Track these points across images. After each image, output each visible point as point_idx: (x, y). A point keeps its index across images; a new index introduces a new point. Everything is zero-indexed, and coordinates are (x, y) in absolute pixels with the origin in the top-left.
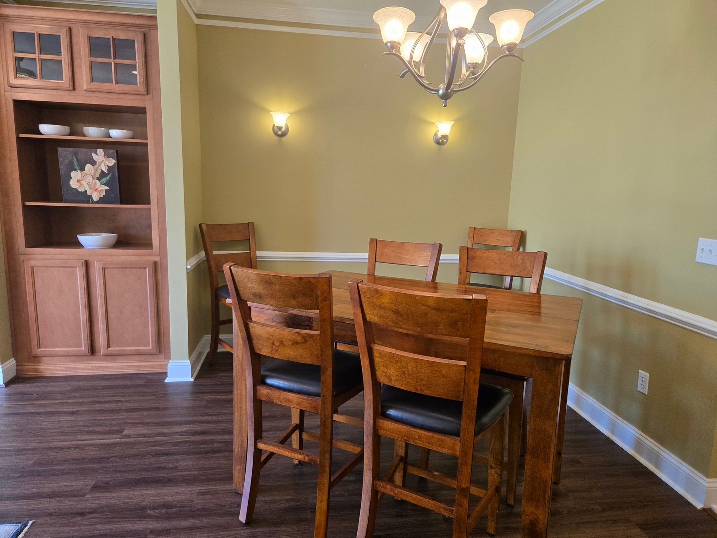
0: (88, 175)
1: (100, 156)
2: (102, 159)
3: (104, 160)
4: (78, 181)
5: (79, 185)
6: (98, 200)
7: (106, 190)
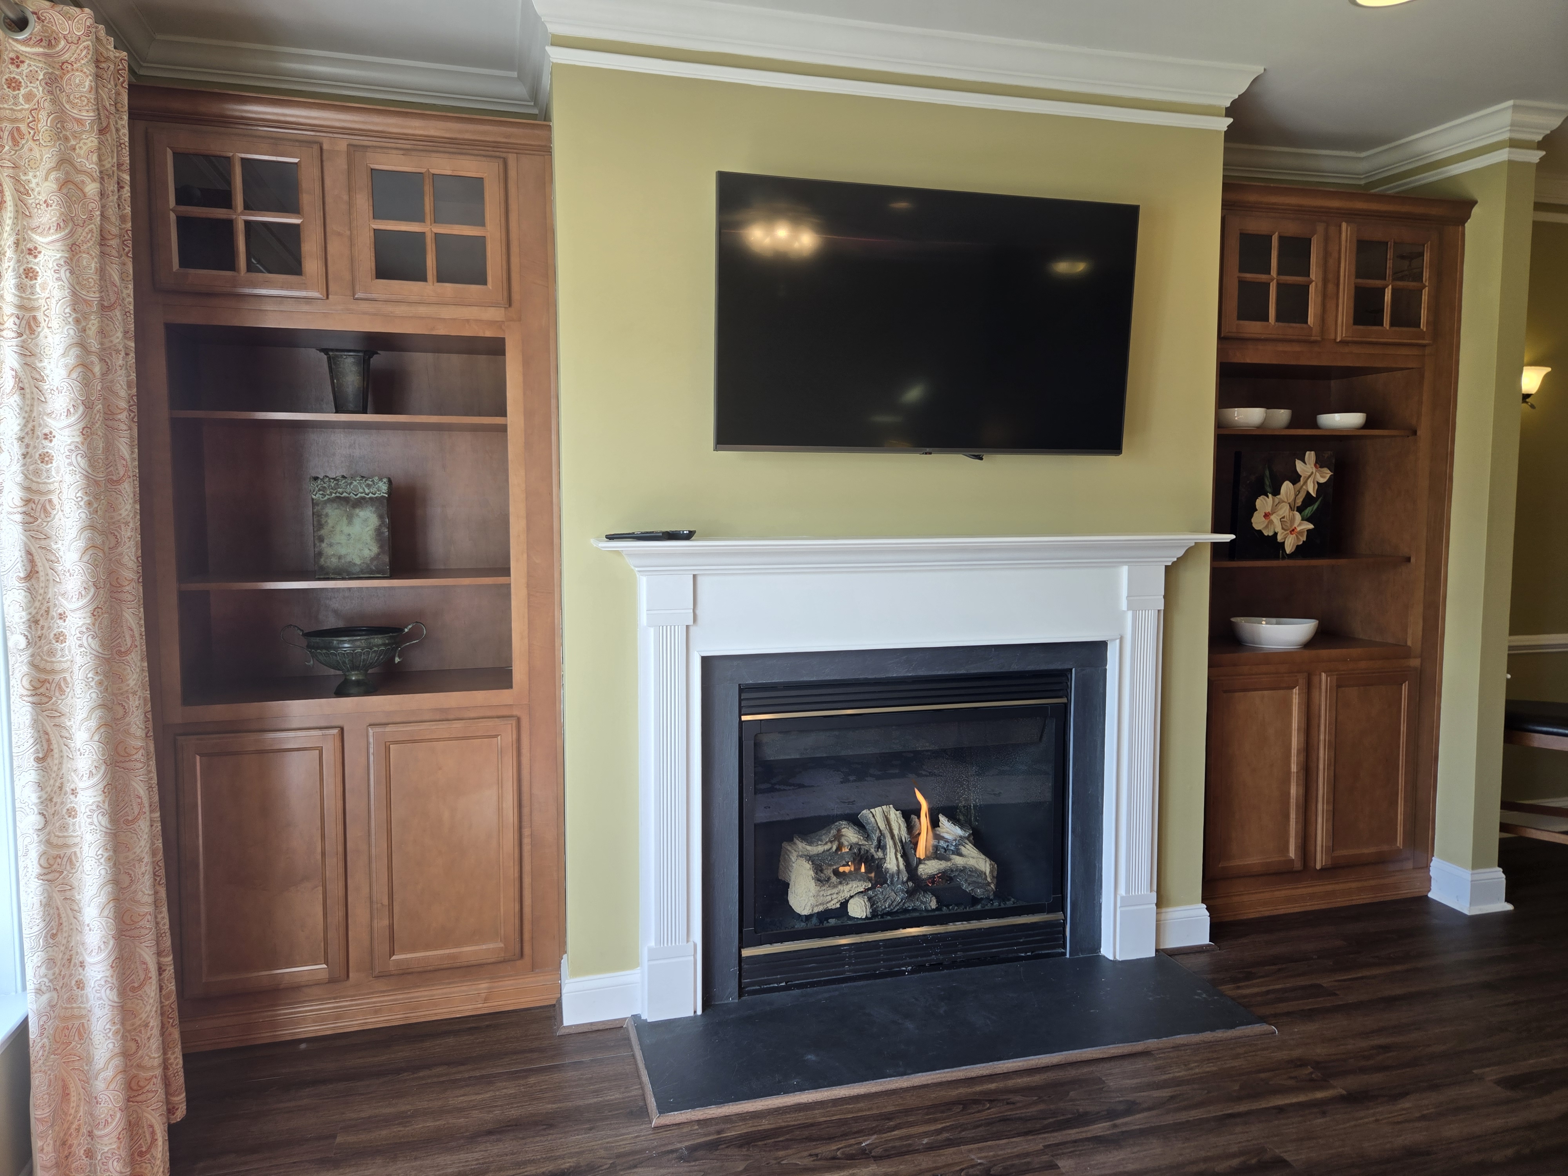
0: (1283, 502)
1: (1308, 466)
2: (1311, 471)
3: (1314, 472)
5: (1266, 522)
6: (1293, 550)
7: (1309, 531)
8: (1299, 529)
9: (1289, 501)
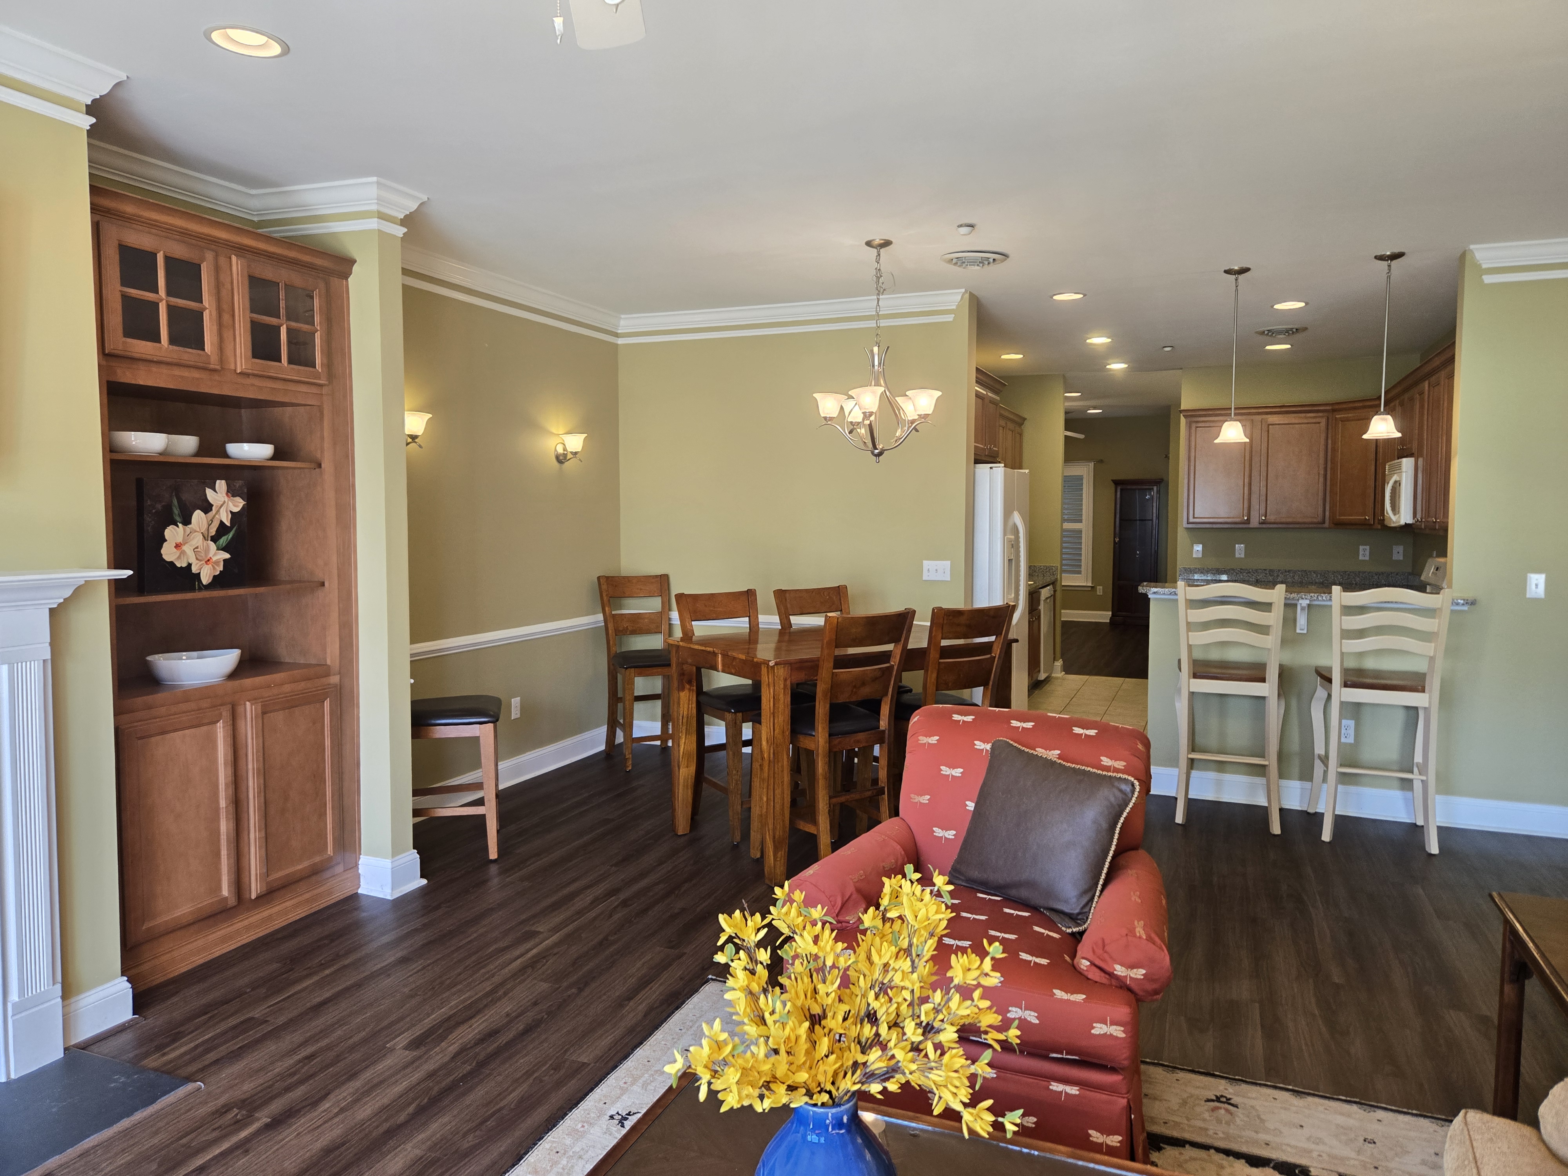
0: (196, 531)
1: (219, 495)
2: (223, 500)
3: (226, 500)
5: (178, 553)
6: (210, 581)
7: (225, 561)
8: (214, 559)
9: (202, 531)
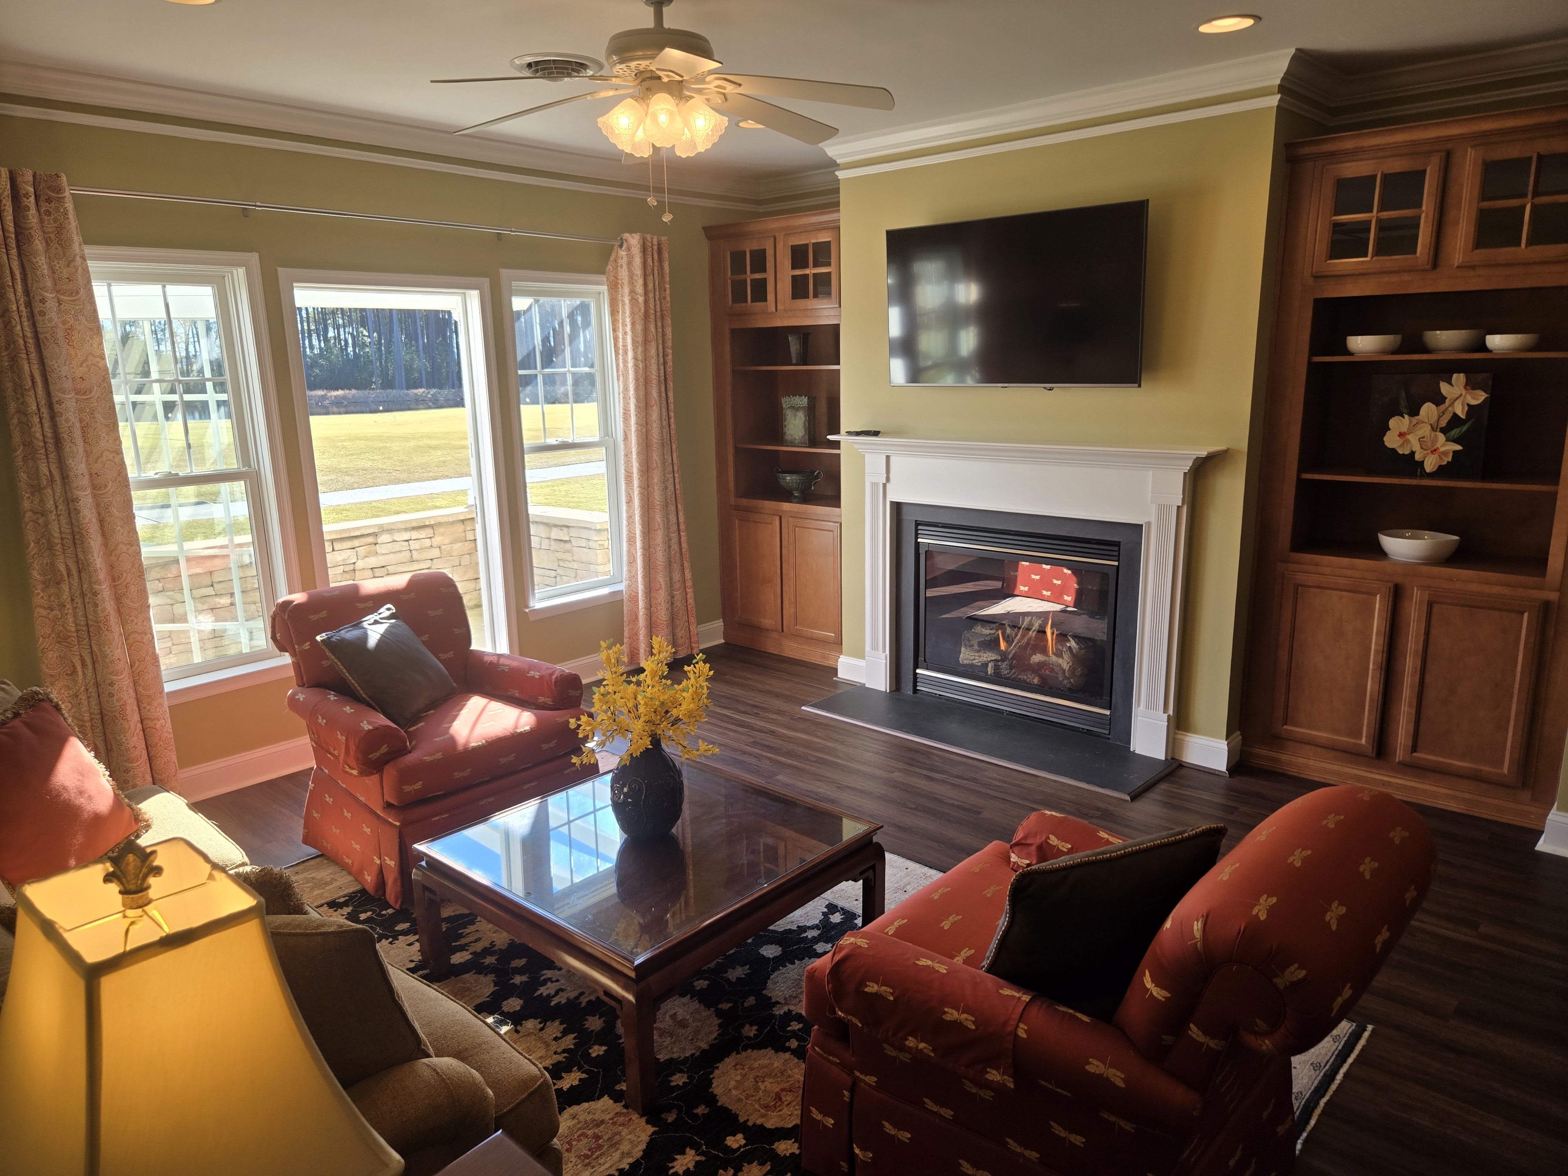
0: (1423, 422)
1: (1455, 388)
2: (1459, 393)
3: (1464, 393)
4: (1401, 435)
5: (1401, 441)
6: (1435, 469)
7: (1455, 452)
8: (1442, 449)
9: (1431, 422)
